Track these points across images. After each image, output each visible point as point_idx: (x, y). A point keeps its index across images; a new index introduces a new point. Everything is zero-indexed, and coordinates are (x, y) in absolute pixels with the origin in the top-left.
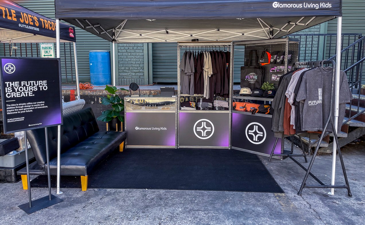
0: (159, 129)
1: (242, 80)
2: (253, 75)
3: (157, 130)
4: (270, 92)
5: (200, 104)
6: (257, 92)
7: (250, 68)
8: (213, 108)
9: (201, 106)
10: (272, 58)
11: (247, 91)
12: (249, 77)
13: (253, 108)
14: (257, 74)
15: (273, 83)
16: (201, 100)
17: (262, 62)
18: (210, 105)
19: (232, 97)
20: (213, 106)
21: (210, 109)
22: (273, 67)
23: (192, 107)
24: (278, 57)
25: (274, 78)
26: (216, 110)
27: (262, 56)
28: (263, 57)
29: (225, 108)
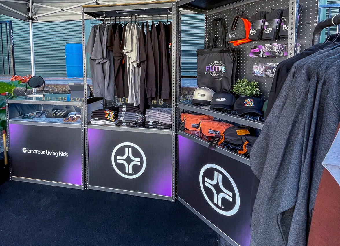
0: (56, 154)
1: (199, 73)
2: (219, 65)
3: (54, 156)
4: (249, 103)
5: (123, 115)
6: (221, 99)
7: (213, 52)
8: (144, 124)
9: (124, 118)
10: (253, 27)
11: (204, 95)
12: (212, 69)
13: (214, 131)
14: (224, 62)
15: (256, 81)
16: (124, 109)
17: (233, 39)
18: (139, 117)
19: (176, 105)
20: (144, 120)
21: (139, 125)
22: (255, 47)
23: (109, 120)
24: (267, 24)
25: (258, 70)
26: (148, 127)
27: (232, 26)
28: (235, 27)
29: (165, 124)
